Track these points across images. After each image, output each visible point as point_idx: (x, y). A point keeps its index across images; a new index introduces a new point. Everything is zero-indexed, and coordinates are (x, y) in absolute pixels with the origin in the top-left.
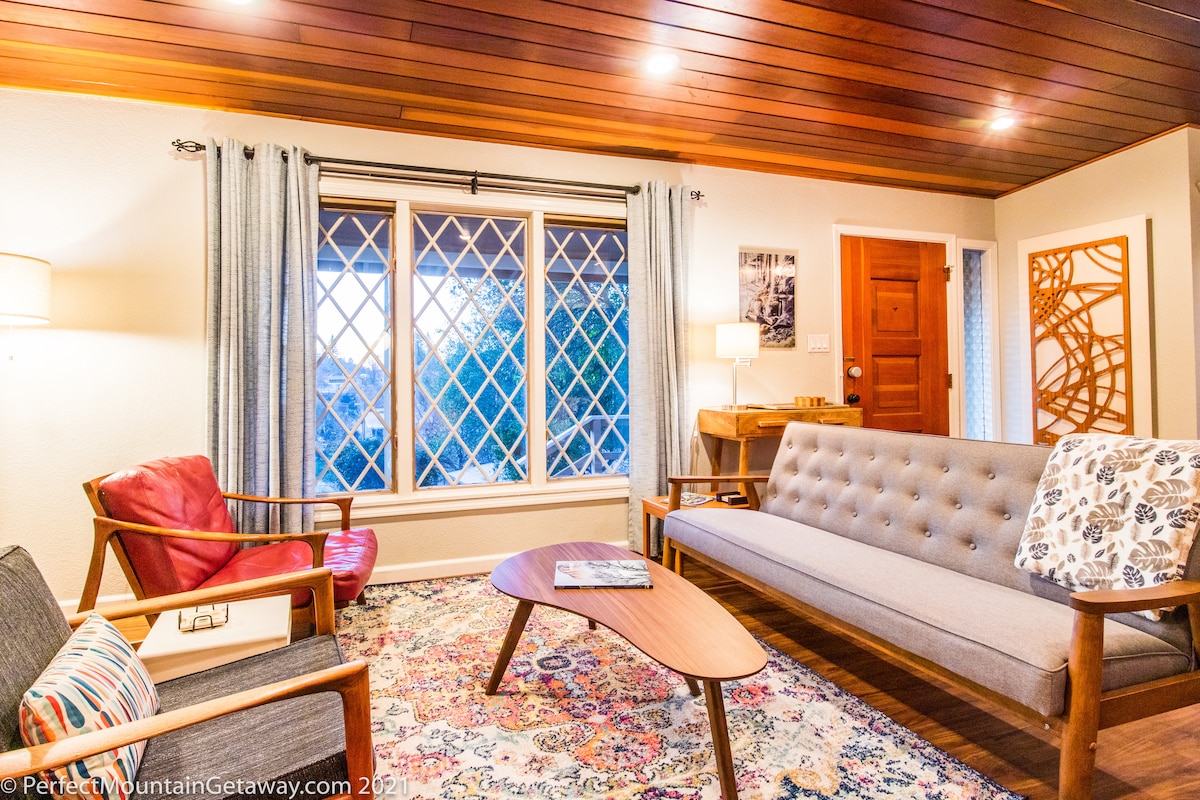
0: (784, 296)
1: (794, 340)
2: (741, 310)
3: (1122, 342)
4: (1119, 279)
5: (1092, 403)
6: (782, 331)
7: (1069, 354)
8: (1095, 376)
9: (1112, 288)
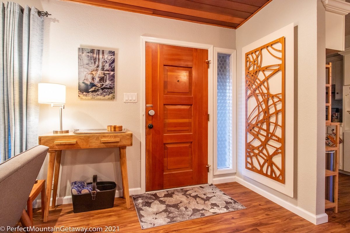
0: (108, 72)
1: (114, 96)
2: (79, 79)
3: (281, 98)
4: (280, 62)
5: (268, 130)
6: (106, 91)
7: (259, 105)
8: (270, 116)
9: (277, 68)
